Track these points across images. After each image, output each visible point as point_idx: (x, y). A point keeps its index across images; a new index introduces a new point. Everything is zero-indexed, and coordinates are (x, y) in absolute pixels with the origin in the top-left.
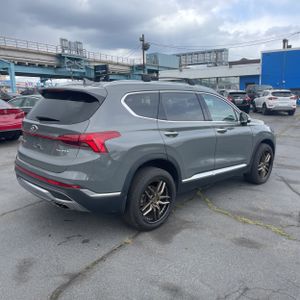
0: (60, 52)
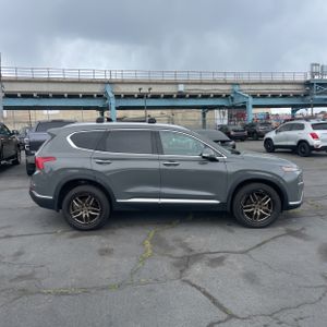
0: (308, 79)
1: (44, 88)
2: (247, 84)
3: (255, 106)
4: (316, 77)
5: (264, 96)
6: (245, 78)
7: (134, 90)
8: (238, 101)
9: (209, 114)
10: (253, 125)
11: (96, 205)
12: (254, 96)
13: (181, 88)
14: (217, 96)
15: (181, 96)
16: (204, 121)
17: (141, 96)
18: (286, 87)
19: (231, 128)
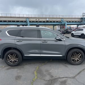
0: (82, 17)
1: (10, 19)
2: (65, 18)
3: (67, 25)
4: (84, 17)
5: (70, 22)
6: (65, 17)
7: (34, 20)
8: (63, 23)
9: (55, 27)
10: (67, 30)
11: (17, 57)
12: (67, 22)
13: (48, 19)
14: (57, 22)
15: (47, 22)
16: (54, 29)
17: (36, 22)
18: (76, 19)
19: (61, 30)
